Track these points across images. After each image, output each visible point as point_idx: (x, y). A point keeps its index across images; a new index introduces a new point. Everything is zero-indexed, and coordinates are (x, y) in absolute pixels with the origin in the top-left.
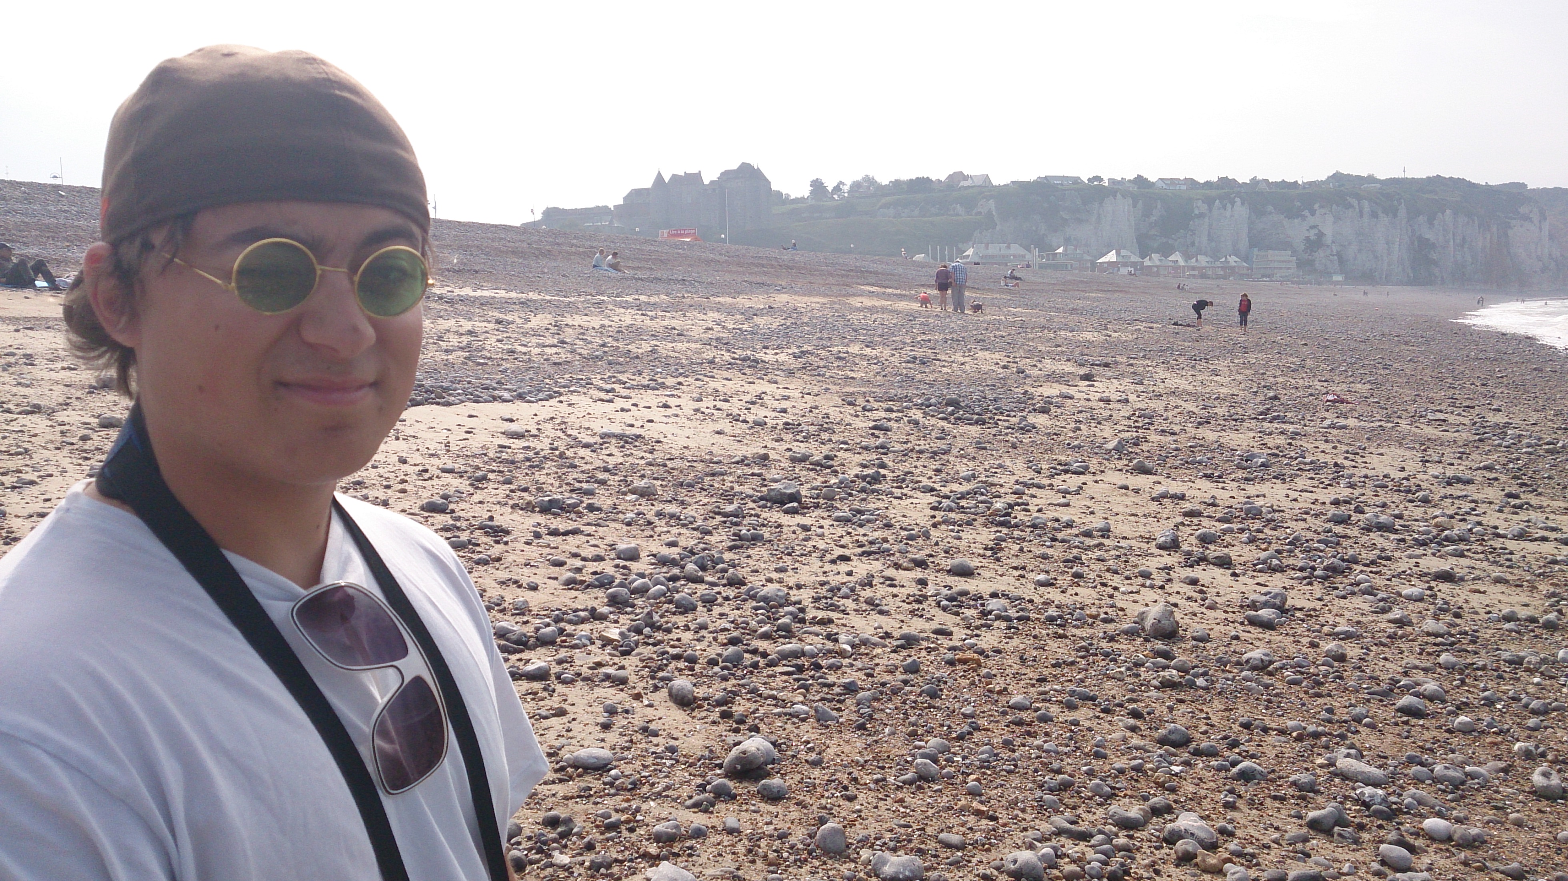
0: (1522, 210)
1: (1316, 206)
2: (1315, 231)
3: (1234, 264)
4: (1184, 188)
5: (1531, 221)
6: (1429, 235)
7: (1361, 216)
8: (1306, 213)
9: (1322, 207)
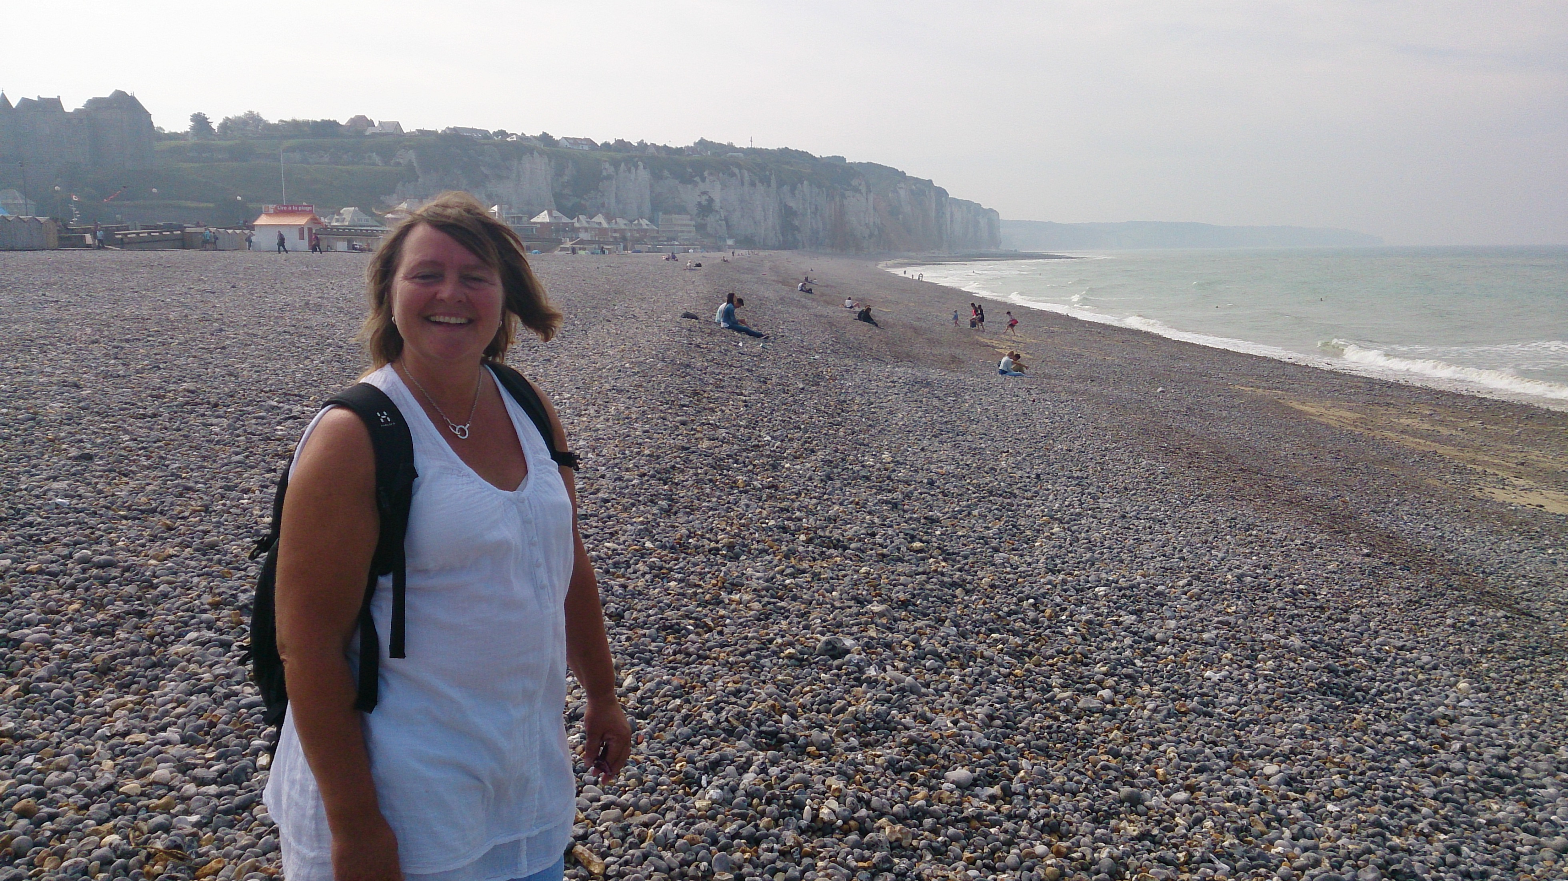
0: (854, 182)
1: (706, 174)
2: (705, 197)
3: (646, 227)
4: (586, 148)
5: (861, 193)
6: (792, 204)
7: (742, 184)
8: (697, 179)
9: (711, 174)
